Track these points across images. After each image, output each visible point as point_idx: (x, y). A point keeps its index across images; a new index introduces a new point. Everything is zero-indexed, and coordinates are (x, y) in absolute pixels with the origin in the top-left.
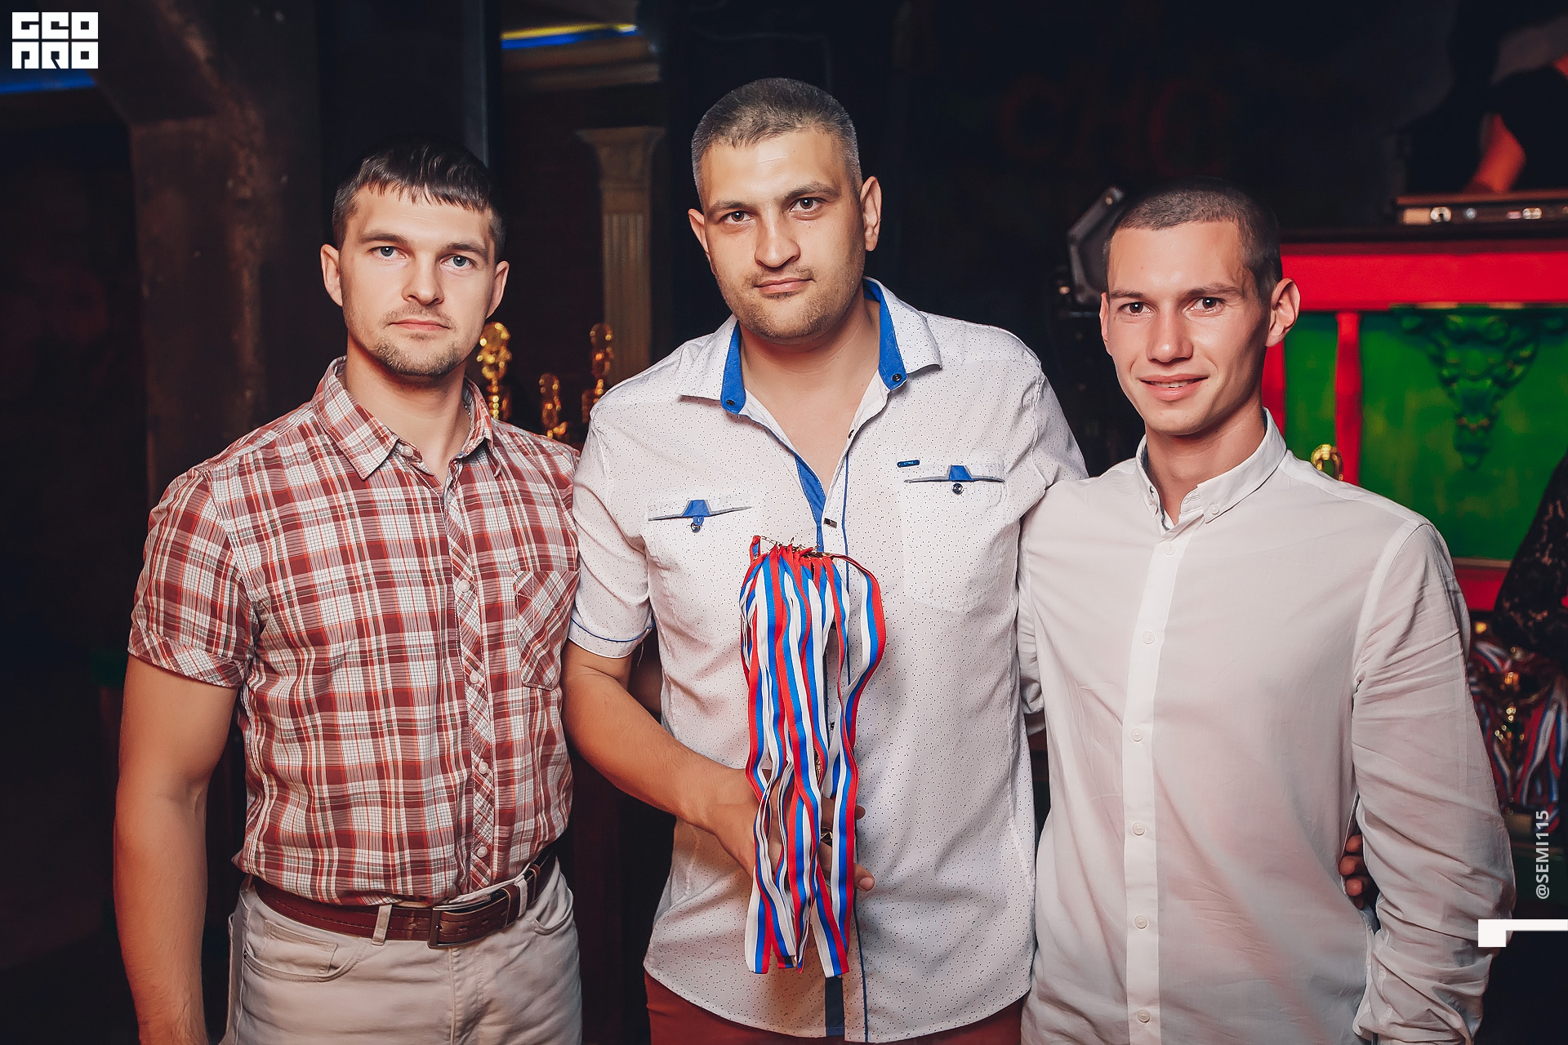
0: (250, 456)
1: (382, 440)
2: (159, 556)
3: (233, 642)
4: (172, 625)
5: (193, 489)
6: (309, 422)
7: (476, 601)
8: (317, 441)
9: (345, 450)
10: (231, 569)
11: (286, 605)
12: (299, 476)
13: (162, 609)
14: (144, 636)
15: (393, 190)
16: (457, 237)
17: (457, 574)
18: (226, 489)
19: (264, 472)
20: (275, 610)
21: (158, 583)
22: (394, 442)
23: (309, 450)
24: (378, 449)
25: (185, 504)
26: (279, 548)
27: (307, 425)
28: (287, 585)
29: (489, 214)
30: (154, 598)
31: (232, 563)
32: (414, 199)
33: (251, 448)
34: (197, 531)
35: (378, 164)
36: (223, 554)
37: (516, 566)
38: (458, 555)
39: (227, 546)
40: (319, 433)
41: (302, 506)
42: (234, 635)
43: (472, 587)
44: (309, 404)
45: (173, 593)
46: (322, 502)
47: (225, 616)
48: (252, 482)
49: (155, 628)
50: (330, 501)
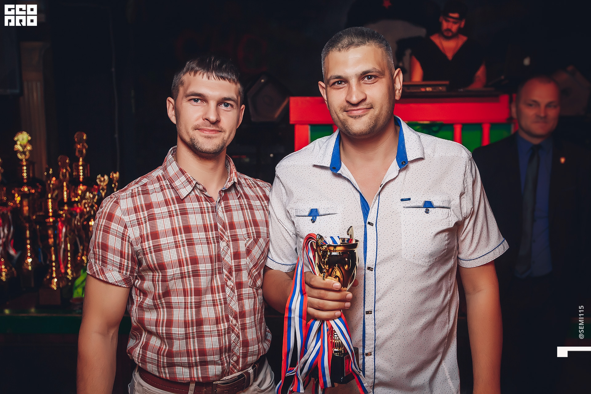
0: (136, 189)
1: (190, 182)
2: (99, 232)
3: (130, 268)
4: (104, 261)
5: (112, 203)
6: (161, 175)
7: (229, 250)
8: (164, 183)
9: (175, 187)
10: (127, 237)
11: (149, 253)
12: (156, 197)
13: (101, 254)
14: (94, 266)
15: (200, 74)
16: (226, 95)
17: (222, 239)
18: (126, 203)
19: (142, 196)
20: (144, 254)
21: (98, 243)
22: (195, 183)
23: (160, 186)
24: (189, 186)
25: (109, 209)
26: (147, 229)
27: (160, 176)
28: (149, 244)
29: (239, 86)
30: (97, 250)
31: (128, 235)
32: (209, 78)
33: (137, 186)
34: (114, 221)
35: (193, 63)
36: (124, 231)
37: (246, 236)
38: (222, 231)
39: (126, 227)
40: (165, 180)
41: (156, 211)
42: (130, 265)
43: (227, 245)
44: (161, 167)
45: (105, 247)
46: (165, 209)
47: (126, 257)
48: (136, 200)
49: (98, 263)
50: (168, 208)
